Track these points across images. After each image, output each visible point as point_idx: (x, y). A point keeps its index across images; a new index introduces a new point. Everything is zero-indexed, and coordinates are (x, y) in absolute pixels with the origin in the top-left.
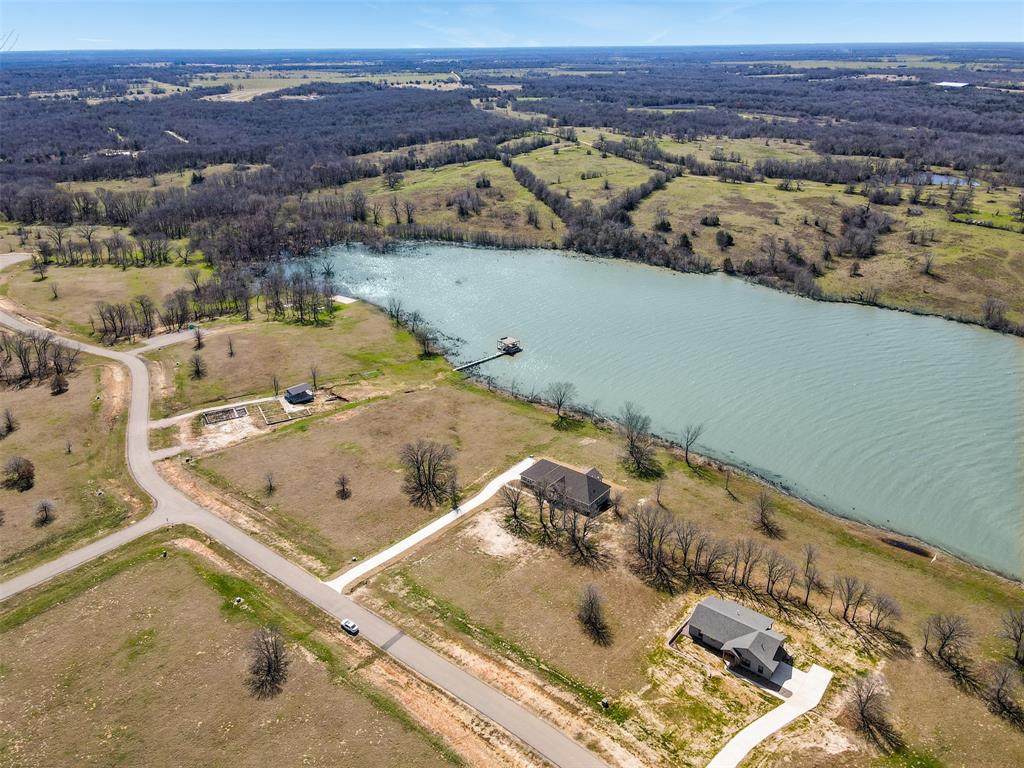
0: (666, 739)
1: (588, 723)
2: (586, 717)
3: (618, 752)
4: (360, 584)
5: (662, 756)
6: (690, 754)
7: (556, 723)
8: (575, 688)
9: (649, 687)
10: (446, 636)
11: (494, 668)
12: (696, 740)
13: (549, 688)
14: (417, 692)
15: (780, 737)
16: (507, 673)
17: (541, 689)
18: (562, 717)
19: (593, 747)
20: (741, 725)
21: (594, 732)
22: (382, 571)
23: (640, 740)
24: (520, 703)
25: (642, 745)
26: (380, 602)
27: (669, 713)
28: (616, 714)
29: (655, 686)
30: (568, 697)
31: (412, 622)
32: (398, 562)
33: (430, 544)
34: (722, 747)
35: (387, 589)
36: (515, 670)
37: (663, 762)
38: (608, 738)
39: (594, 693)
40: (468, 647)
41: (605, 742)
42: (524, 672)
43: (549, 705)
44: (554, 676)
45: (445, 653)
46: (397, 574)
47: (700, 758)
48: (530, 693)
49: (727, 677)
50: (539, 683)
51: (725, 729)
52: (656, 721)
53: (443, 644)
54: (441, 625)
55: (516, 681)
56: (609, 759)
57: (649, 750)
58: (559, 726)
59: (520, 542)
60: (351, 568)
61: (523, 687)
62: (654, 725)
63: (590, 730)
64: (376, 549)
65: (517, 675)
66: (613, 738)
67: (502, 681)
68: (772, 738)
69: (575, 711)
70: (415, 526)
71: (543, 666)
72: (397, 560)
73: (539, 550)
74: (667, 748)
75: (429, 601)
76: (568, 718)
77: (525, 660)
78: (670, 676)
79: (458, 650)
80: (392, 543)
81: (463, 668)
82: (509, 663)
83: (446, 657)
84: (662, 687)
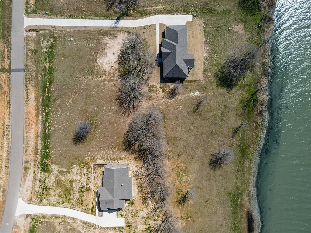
0: (47, 188)
1: (35, 161)
2: (37, 159)
3: (30, 177)
4: (35, 30)
5: (39, 191)
6: (46, 199)
7: (26, 151)
8: (46, 148)
9: (66, 170)
10: (36, 86)
11: (34, 115)
12: (54, 197)
13: (39, 139)
14: (4, 98)
15: (77, 221)
16: (35, 120)
17: (37, 136)
18: (30, 152)
19: (26, 169)
20: (73, 207)
21: (32, 165)
22: (50, 31)
23: (40, 181)
24: (25, 134)
25: (38, 183)
26: (33, 46)
27: (59, 183)
28: (45, 168)
29: (68, 172)
30: (40, 148)
31: (33, 67)
32: (62, 31)
33: (84, 32)
34: (58, 206)
35: (41, 42)
36: (39, 122)
37: (37, 192)
38: (33, 171)
39: (47, 155)
40: (36, 98)
41: (31, 171)
42: (40, 126)
43: (32, 143)
44: (45, 137)
45: (27, 93)
46: (53, 37)
47: (47, 202)
48: (32, 134)
49: (93, 192)
50: (39, 134)
51: (66, 204)
52: (51, 181)
53: (31, 88)
54: (40, 79)
55: (34, 125)
56: (25, 176)
57: (38, 186)
58: (26, 153)
59: (116, 66)
60: (41, 17)
61: (33, 130)
62: (49, 181)
63: (32, 164)
64: (61, 14)
65: (37, 124)
66: (34, 172)
67: (31, 122)
68: (75, 219)
69: (36, 153)
70: (91, 15)
71: (47, 130)
72: (61, 29)
73: (117, 78)
74: (43, 191)
75: (48, 64)
76: (31, 153)
77: (45, 122)
78: (77, 174)
79: (32, 96)
80: (71, 17)
81: (26, 104)
82: (40, 117)
83: (25, 94)
84: (69, 175)
